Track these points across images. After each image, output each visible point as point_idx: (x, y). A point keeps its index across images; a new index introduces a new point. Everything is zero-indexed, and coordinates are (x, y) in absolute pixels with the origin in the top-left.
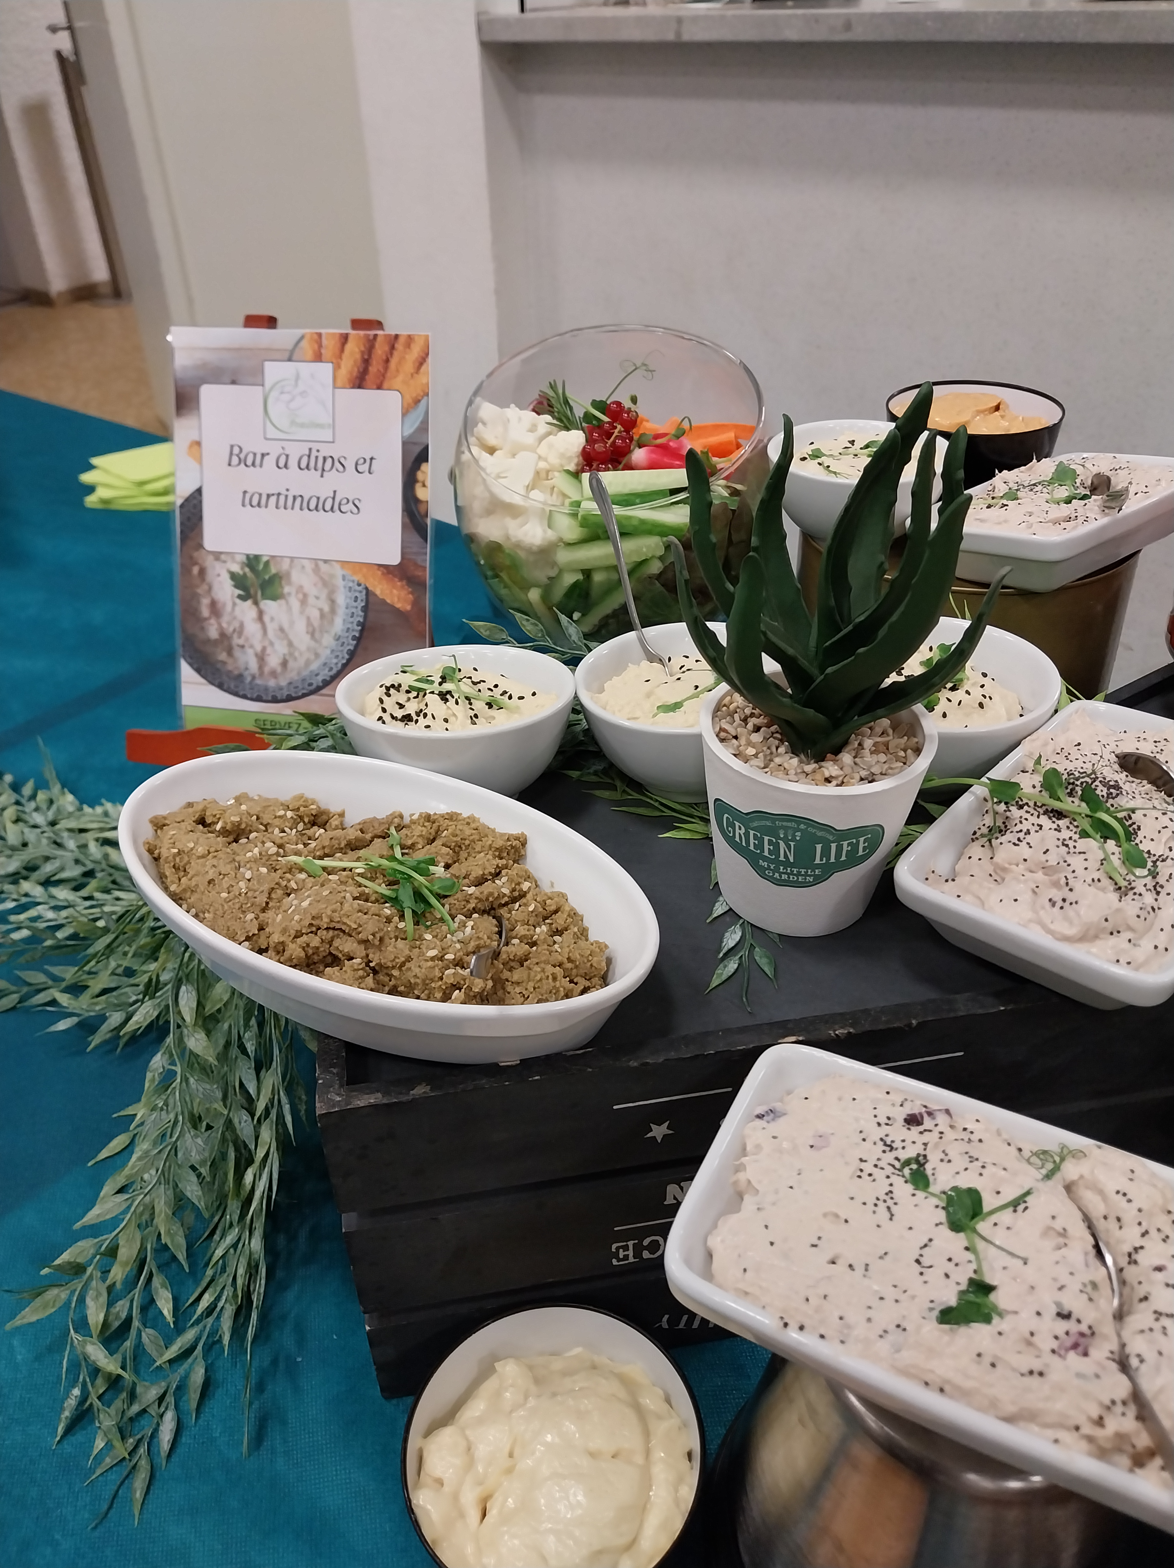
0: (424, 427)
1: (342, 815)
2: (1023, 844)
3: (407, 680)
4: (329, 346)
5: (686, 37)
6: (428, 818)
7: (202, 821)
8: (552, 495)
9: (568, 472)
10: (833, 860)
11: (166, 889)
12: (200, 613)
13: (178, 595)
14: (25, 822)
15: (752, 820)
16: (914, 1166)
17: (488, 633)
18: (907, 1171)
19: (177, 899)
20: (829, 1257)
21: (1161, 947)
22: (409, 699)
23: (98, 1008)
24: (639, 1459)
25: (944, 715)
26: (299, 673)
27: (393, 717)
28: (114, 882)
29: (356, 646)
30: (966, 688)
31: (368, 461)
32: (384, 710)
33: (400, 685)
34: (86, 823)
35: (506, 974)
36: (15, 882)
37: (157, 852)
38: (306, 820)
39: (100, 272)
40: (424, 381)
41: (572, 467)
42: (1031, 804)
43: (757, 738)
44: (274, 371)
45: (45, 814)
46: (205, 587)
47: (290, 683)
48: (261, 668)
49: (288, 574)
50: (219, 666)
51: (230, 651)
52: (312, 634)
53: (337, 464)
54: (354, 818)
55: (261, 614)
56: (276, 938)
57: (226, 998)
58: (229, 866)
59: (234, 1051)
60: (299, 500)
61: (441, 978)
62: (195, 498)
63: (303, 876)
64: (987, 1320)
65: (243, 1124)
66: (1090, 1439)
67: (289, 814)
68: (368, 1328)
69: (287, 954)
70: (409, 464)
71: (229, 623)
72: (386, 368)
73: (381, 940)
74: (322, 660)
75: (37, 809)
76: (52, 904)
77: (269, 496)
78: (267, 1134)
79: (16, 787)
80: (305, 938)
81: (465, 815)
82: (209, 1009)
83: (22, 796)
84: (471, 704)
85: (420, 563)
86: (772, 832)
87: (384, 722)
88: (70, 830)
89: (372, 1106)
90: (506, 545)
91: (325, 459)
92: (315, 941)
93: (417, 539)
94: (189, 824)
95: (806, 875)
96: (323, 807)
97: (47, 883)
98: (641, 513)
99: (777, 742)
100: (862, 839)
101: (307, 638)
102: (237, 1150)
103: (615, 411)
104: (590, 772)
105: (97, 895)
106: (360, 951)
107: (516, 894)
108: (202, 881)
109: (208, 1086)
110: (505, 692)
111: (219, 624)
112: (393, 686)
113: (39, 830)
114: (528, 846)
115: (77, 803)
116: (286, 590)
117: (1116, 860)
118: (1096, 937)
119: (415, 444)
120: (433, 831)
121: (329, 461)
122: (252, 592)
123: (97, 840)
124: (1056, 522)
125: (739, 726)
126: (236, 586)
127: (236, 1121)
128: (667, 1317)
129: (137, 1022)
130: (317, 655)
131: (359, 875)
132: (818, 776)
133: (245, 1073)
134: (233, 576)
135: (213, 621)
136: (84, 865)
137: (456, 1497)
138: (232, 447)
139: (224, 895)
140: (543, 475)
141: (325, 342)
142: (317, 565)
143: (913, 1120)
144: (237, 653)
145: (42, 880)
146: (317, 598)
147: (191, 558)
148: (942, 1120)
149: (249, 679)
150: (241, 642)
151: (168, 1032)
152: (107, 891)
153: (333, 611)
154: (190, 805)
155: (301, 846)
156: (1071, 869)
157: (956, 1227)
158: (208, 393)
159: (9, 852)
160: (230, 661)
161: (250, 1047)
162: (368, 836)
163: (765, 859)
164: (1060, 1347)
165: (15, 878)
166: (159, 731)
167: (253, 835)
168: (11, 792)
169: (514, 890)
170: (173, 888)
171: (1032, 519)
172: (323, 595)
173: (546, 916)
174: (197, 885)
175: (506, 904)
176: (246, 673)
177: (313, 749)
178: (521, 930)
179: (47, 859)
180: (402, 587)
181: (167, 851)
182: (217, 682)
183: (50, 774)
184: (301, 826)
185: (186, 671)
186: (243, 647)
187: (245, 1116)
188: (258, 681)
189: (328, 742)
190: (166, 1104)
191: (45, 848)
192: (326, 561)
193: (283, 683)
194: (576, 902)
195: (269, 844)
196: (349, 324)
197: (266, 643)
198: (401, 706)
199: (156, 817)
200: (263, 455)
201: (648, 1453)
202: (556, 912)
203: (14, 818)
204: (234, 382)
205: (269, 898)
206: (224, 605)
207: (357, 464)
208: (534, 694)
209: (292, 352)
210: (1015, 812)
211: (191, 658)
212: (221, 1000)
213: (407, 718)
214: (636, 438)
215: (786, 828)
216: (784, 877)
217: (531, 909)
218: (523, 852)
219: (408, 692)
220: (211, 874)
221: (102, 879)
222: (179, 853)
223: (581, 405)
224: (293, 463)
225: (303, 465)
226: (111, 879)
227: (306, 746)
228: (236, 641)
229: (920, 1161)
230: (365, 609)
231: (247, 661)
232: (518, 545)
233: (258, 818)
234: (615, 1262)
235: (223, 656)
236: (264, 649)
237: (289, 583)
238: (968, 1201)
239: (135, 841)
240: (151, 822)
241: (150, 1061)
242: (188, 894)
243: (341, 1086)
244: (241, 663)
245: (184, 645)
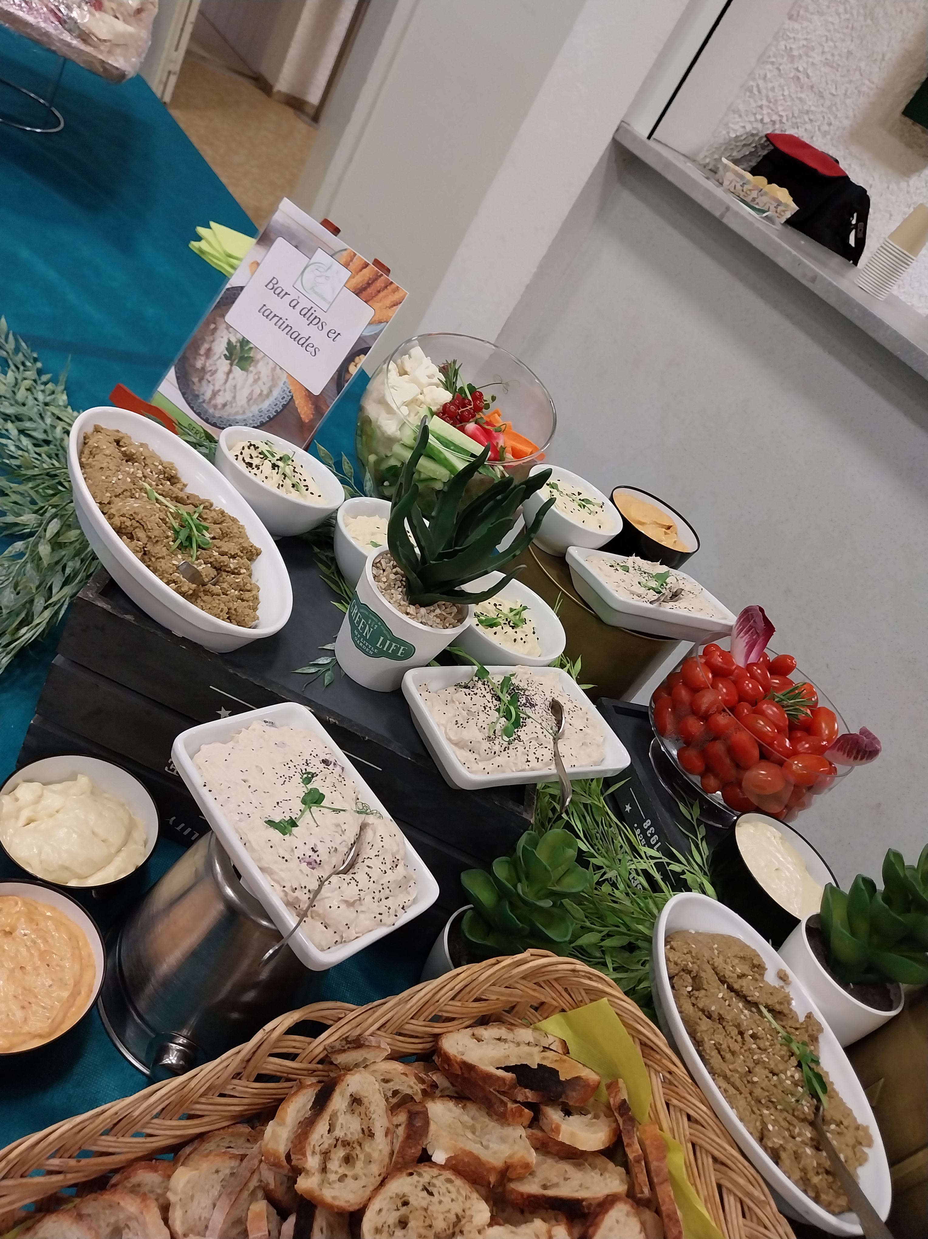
0: (375, 337)
1: (185, 486)
2: (469, 697)
3: (264, 448)
4: (356, 264)
5: (725, 220)
6: (222, 513)
7: (118, 442)
8: (416, 415)
9: (430, 409)
10: (385, 649)
11: (80, 459)
12: (200, 350)
13: (195, 331)
14: (32, 394)
15: (362, 608)
16: (310, 776)
17: (323, 455)
18: (305, 776)
19: (82, 466)
20: (244, 778)
21: (487, 770)
22: (257, 457)
23: (5, 508)
24: (113, 850)
25: (495, 633)
26: (228, 416)
27: (243, 460)
28: (57, 455)
29: (267, 422)
30: (517, 630)
31: (336, 334)
32: (241, 453)
33: (258, 448)
34: (64, 416)
35: (202, 594)
36: (5, 420)
37: (87, 440)
38: (166, 475)
39: (314, 97)
40: (391, 315)
41: (434, 409)
42: (491, 687)
43: (392, 576)
44: (320, 256)
45: (45, 396)
46: (211, 338)
47: (220, 417)
48: (211, 399)
49: (258, 362)
50: (190, 383)
51: (201, 380)
52: (249, 401)
53: (320, 324)
54: (189, 490)
55: (230, 371)
56: (113, 511)
57: (73, 539)
58: (115, 467)
59: (59, 567)
60: (289, 328)
61: (171, 574)
62: (237, 290)
63: (144, 495)
64: (284, 834)
65: (39, 603)
66: (286, 894)
67: (160, 467)
68: (32, 722)
69: (112, 520)
70: (356, 350)
71: (211, 365)
72: (376, 295)
73: (157, 541)
74: (245, 417)
75: (43, 391)
76: (17, 444)
77: (275, 316)
78: (47, 614)
79: (40, 372)
80: (125, 518)
81: (241, 524)
82: (62, 539)
83: (40, 379)
84: (284, 479)
85: (328, 402)
86: (367, 618)
87: (237, 459)
88: (53, 414)
89: (103, 608)
90: (373, 424)
91: (316, 317)
92: (128, 523)
93: (335, 390)
94: (111, 439)
95: (370, 649)
96: (179, 476)
97: (22, 432)
98: (448, 454)
99: (400, 585)
100: (402, 648)
101: (245, 401)
102: (27, 615)
103: (477, 395)
104: (323, 555)
105: (44, 455)
106: (145, 540)
107: (236, 571)
108: (98, 465)
109: (35, 574)
110: (307, 486)
111: (205, 362)
112: (254, 445)
113: (36, 402)
114: (259, 557)
115: (67, 402)
116: (251, 369)
117: (498, 727)
118: (462, 748)
119: (365, 342)
120: (220, 520)
121: (317, 320)
122: (233, 357)
123: (64, 428)
124: (633, 593)
125: (390, 567)
126: (227, 349)
127: (36, 601)
128: (174, 818)
129: (22, 520)
130: (244, 412)
131: (170, 512)
132: (403, 608)
133: (57, 581)
134: (229, 343)
135: (203, 358)
136: (48, 436)
137: (20, 810)
138: (274, 278)
139: (104, 478)
140: (419, 403)
141: (355, 260)
142: (275, 367)
143: (325, 762)
144: (204, 383)
145: (21, 428)
146: (264, 384)
147: (215, 319)
148: (338, 769)
149: (201, 400)
150: (210, 379)
151: (33, 536)
152: (50, 457)
153: (268, 396)
154: (118, 431)
155: (154, 483)
156: (478, 717)
157: (304, 802)
158: (280, 243)
159: (13, 402)
160: (197, 384)
161: (68, 571)
162: (189, 502)
163: (358, 631)
164: (302, 859)
165: (7, 418)
166: (137, 397)
167: (136, 464)
168: (35, 372)
169: (236, 568)
170: (83, 460)
171: (623, 584)
172: (269, 384)
173: (242, 589)
174: (94, 466)
175: (228, 572)
176: (201, 397)
177: (195, 449)
178: (225, 585)
179: (31, 419)
180: (311, 408)
181: (92, 442)
182: (183, 391)
183: (63, 378)
184: (161, 476)
185: (172, 374)
186: (209, 382)
187: (42, 601)
188: (204, 405)
189: (207, 451)
190: (9, 567)
191: (34, 413)
192: (281, 368)
193: (217, 414)
194: (261, 595)
195: (140, 472)
196: (373, 260)
197: (222, 389)
198: (251, 457)
199: (98, 426)
200: (286, 293)
201: (119, 851)
202: (249, 591)
203: (28, 387)
204: (296, 247)
205: (122, 493)
206: (215, 354)
207: (330, 331)
208: (320, 496)
209: (336, 253)
210: (480, 684)
211: (179, 369)
212: (70, 539)
213: (250, 465)
214: (478, 416)
215: (372, 620)
216: (361, 644)
217: (237, 581)
218: (254, 558)
219: (260, 453)
220: (104, 465)
221: (52, 449)
222: (97, 447)
223: (462, 382)
224: (299, 308)
225: (303, 313)
226: (57, 452)
227: (194, 445)
228: (208, 376)
229: (314, 775)
230: (284, 406)
231: (207, 391)
232: (379, 427)
233: (144, 459)
234: (166, 769)
235: (196, 380)
236: (219, 391)
237: (255, 366)
238: (317, 797)
239: (81, 429)
240: (95, 426)
241: (15, 542)
242: (88, 467)
243: (96, 592)
244: (202, 390)
245: (179, 360)
